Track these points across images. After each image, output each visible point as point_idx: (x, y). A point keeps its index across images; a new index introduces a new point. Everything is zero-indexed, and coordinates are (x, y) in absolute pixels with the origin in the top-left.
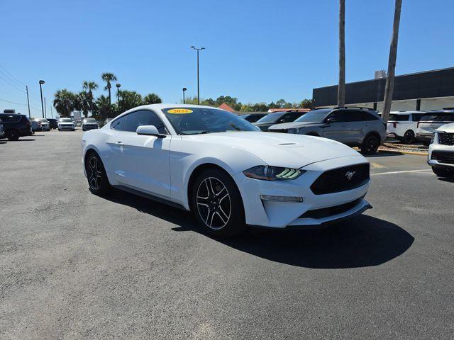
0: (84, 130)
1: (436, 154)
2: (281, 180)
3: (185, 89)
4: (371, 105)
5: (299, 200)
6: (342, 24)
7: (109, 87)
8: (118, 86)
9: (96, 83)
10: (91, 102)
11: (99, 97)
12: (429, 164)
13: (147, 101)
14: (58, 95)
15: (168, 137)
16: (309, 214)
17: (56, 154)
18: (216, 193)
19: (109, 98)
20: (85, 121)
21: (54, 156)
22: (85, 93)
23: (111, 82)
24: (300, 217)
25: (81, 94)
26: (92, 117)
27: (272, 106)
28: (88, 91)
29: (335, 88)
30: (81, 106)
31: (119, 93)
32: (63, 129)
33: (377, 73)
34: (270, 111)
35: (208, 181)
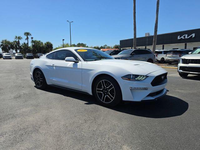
0: (16, 59)
1: (181, 68)
2: (138, 80)
3: (63, 40)
4: (144, 47)
5: (146, 89)
6: (135, 13)
7: (27, 38)
8: (32, 38)
9: (21, 37)
10: (19, 46)
11: (23, 43)
12: (178, 72)
13: (45, 45)
14: (2, 42)
15: (80, 62)
16: (151, 95)
17: (8, 70)
18: (107, 87)
19: (28, 43)
20: (16, 55)
21: (8, 71)
22: (16, 41)
23: (28, 36)
24: (147, 96)
25: (14, 42)
26: (20, 52)
27: (102, 48)
28: (17, 40)
29: (132, 40)
30: (14, 47)
31: (33, 41)
32: (5, 58)
33: (146, 34)
34: (101, 50)
35: (103, 82)
